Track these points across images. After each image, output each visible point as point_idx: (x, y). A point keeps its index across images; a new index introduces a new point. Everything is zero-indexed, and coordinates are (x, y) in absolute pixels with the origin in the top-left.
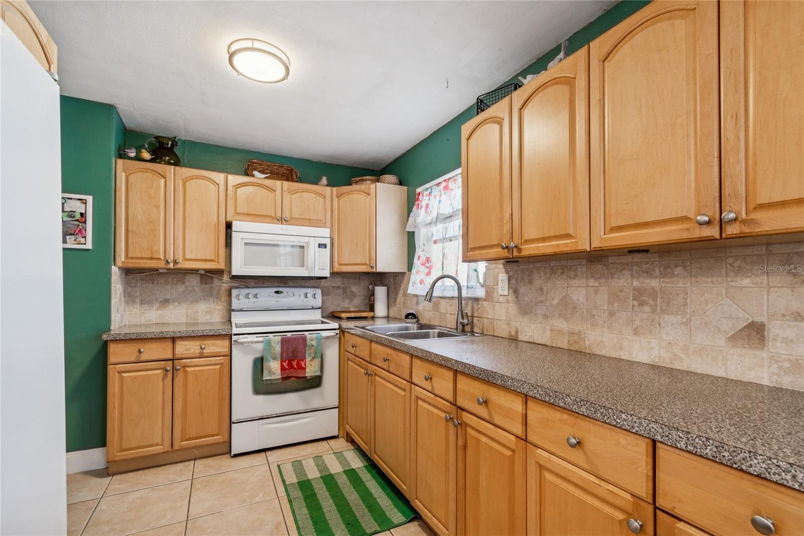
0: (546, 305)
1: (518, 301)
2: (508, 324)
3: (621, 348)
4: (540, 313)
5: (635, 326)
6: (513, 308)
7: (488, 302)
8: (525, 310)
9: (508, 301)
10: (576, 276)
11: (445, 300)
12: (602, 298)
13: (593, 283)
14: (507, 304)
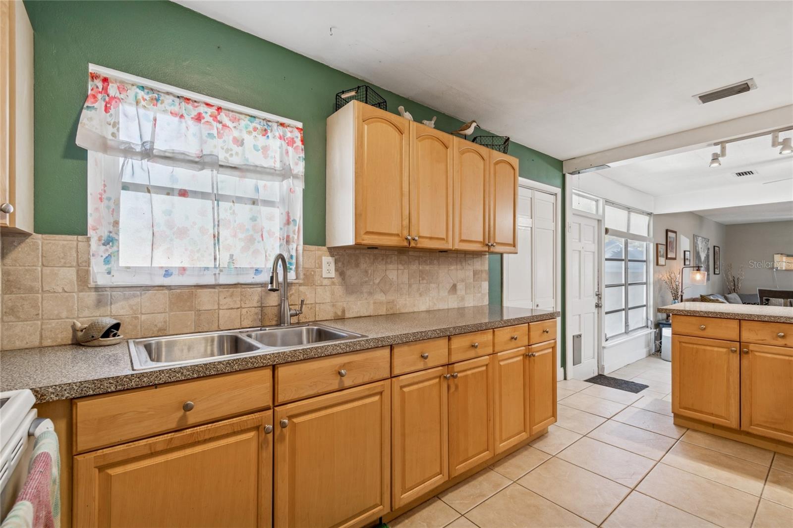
0: (371, 284)
1: (344, 283)
2: (333, 306)
3: (414, 306)
4: (365, 290)
5: (420, 292)
6: (339, 290)
7: (308, 286)
8: (351, 289)
9: (333, 284)
10: (391, 262)
11: (213, 290)
12: (405, 278)
13: (401, 267)
14: (333, 286)
